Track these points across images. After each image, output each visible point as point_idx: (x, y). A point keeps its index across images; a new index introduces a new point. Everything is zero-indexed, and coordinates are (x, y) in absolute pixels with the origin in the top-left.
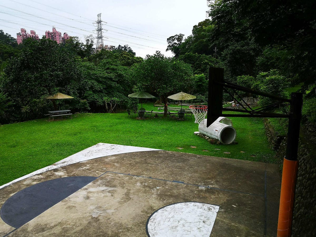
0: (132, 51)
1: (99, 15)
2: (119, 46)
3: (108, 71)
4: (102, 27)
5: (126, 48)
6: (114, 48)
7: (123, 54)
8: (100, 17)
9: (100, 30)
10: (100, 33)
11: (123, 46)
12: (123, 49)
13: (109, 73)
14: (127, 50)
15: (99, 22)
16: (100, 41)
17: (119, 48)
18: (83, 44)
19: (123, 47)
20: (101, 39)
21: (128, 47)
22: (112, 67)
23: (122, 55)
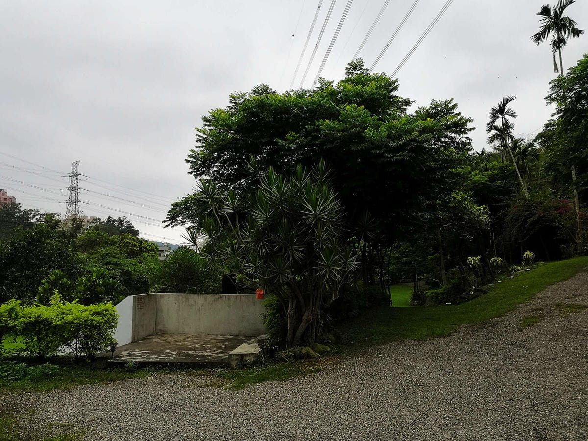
0: (133, 227)
1: (75, 164)
2: (109, 217)
3: (109, 266)
4: (80, 185)
5: (121, 221)
6: (98, 221)
7: (124, 238)
8: (77, 166)
9: (74, 189)
10: (75, 194)
11: (117, 219)
12: (116, 224)
13: (111, 270)
14: (122, 226)
15: (74, 176)
16: (73, 207)
17: (108, 222)
18: (38, 211)
19: (115, 221)
20: (75, 206)
21: (126, 220)
22: (115, 260)
23: (122, 239)
